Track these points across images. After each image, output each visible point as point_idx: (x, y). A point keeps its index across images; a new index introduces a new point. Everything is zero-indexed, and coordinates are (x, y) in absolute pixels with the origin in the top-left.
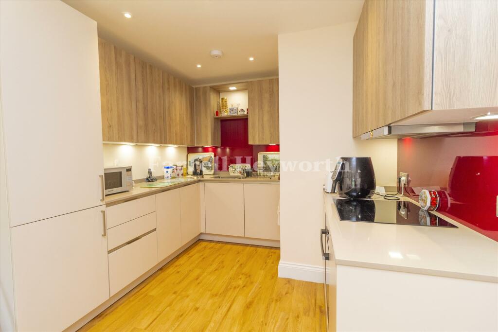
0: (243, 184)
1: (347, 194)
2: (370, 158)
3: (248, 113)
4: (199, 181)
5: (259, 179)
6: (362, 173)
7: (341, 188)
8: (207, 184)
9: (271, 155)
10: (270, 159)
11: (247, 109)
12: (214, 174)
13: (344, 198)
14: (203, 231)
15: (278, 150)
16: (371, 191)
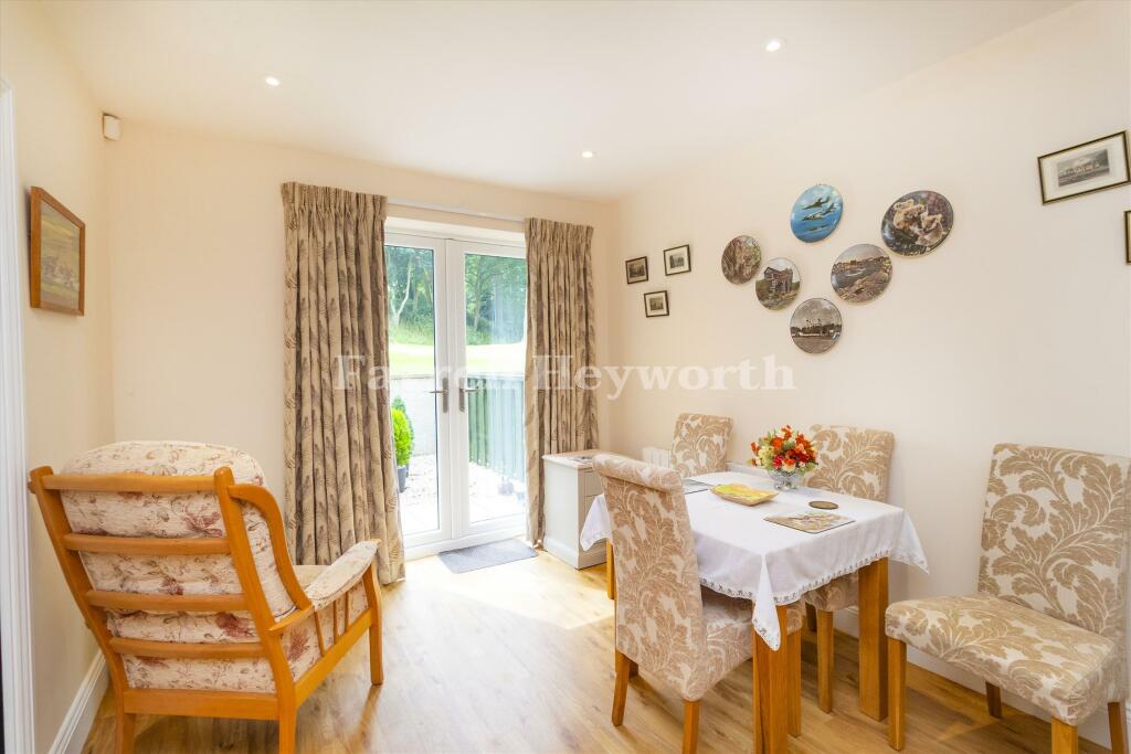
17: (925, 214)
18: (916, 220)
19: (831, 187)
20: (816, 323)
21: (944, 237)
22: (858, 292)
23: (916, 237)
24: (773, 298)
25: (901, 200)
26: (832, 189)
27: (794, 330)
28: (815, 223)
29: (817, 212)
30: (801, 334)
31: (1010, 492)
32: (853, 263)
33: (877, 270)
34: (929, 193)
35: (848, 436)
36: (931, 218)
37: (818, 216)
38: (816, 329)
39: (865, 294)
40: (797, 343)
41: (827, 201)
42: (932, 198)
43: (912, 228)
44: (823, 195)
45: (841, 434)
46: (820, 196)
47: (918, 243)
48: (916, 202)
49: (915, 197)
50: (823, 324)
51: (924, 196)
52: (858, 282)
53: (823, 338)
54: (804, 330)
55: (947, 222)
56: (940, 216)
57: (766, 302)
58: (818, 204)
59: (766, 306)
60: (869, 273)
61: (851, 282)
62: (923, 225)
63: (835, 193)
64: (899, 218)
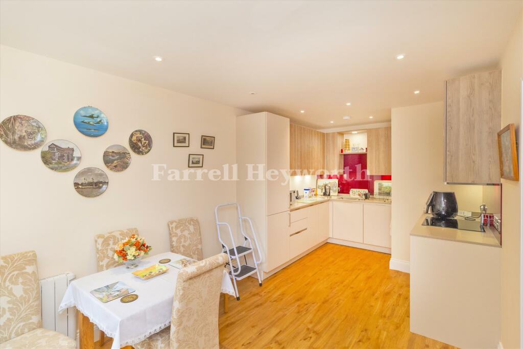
0: (362, 205)
1: (437, 214)
2: (454, 193)
3: (367, 151)
4: (328, 200)
5: (375, 201)
6: (447, 202)
7: (433, 210)
8: (334, 203)
9: (386, 183)
10: (384, 186)
11: (366, 149)
12: (338, 196)
13: (435, 216)
14: (331, 236)
15: (390, 179)
16: (454, 213)
17: (143, 139)
18: (140, 141)
19: (101, 111)
20: (91, 180)
21: (150, 150)
22: (115, 166)
23: (140, 147)
24: (56, 164)
25: (136, 131)
26: (101, 112)
27: (76, 184)
28: (89, 127)
29: (92, 121)
30: (80, 187)
31: (179, 235)
32: (113, 152)
33: (124, 158)
34: (145, 132)
35: (120, 234)
36: (145, 141)
37: (91, 123)
38: (90, 184)
39: (118, 167)
40: (78, 192)
41: (98, 117)
42: (146, 134)
43: (139, 143)
44: (96, 113)
45: (117, 234)
46: (93, 113)
47: (140, 150)
48: (140, 134)
49: (140, 131)
50: (95, 181)
51: (143, 132)
52: (115, 162)
53: (95, 188)
54: (82, 184)
55: (150, 145)
56: (147, 142)
57: (51, 166)
58: (92, 117)
59: (52, 169)
60: (120, 158)
61: (112, 162)
62: (143, 143)
63: (102, 115)
64: (134, 138)
